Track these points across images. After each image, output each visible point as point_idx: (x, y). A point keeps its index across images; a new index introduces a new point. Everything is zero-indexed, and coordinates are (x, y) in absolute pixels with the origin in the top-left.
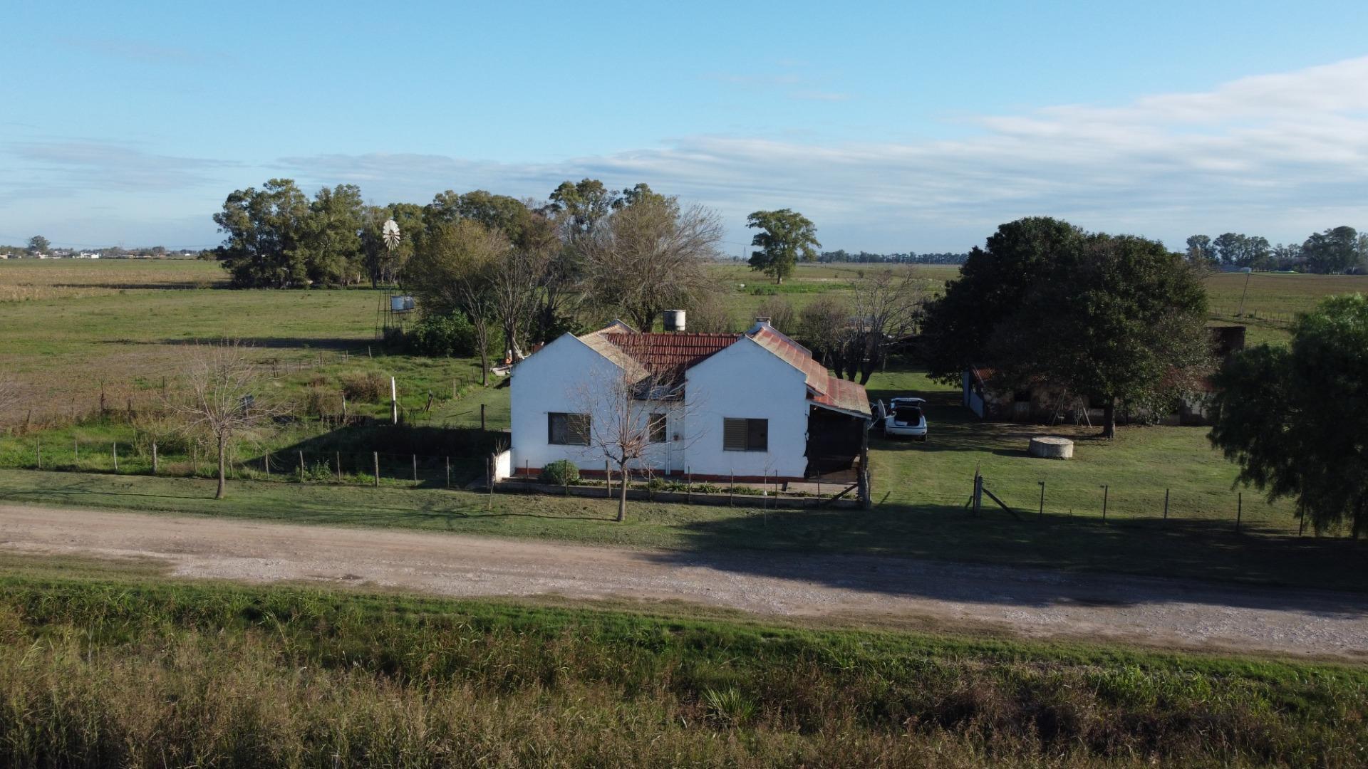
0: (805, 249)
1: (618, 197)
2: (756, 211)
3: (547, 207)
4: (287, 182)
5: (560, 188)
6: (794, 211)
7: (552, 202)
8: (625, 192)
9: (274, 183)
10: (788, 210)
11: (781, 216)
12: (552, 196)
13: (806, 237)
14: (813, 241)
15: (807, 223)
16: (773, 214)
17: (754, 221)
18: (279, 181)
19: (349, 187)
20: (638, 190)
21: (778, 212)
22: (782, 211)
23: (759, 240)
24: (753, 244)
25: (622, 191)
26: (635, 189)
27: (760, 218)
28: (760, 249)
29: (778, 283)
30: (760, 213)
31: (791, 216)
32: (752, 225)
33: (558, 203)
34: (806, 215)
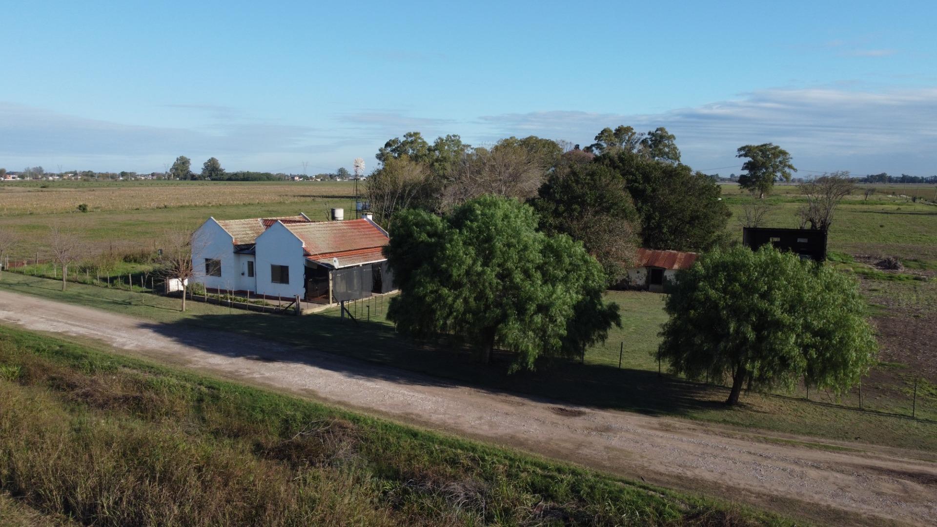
0: (784, 173)
1: (644, 137)
2: (744, 145)
3: (592, 146)
4: (416, 134)
5: (602, 133)
6: (774, 144)
7: (596, 142)
8: (649, 133)
9: (410, 135)
10: (770, 144)
11: (764, 149)
12: (596, 138)
13: (784, 164)
14: (790, 167)
15: (784, 153)
16: (757, 147)
17: (743, 152)
18: (412, 133)
19: (454, 136)
20: (658, 132)
21: (762, 146)
22: (765, 145)
23: (747, 166)
24: (742, 170)
25: (647, 133)
26: (656, 131)
27: (746, 151)
28: (746, 172)
29: (760, 197)
30: (747, 146)
31: (772, 148)
32: (740, 156)
33: (600, 142)
34: (782, 147)
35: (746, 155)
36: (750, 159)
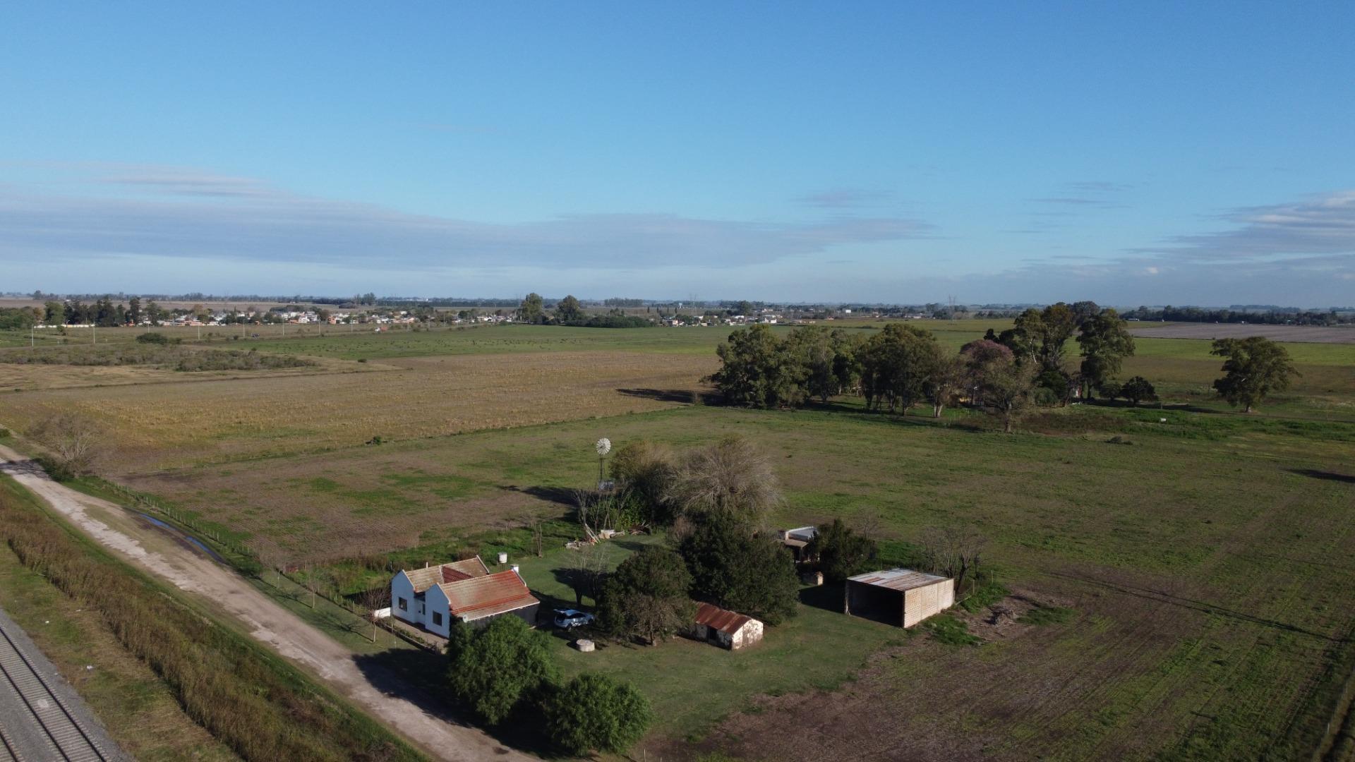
2: (1221, 339)
11: (1249, 345)
13: (1282, 366)
14: (1291, 370)
15: (1279, 352)
16: (1243, 342)
17: (1218, 348)
22: (1253, 340)
23: (1225, 368)
24: (1219, 371)
27: (1225, 346)
28: (1225, 375)
29: (1247, 411)
30: (1226, 340)
32: (1216, 353)
35: (1222, 353)
36: (1230, 358)
